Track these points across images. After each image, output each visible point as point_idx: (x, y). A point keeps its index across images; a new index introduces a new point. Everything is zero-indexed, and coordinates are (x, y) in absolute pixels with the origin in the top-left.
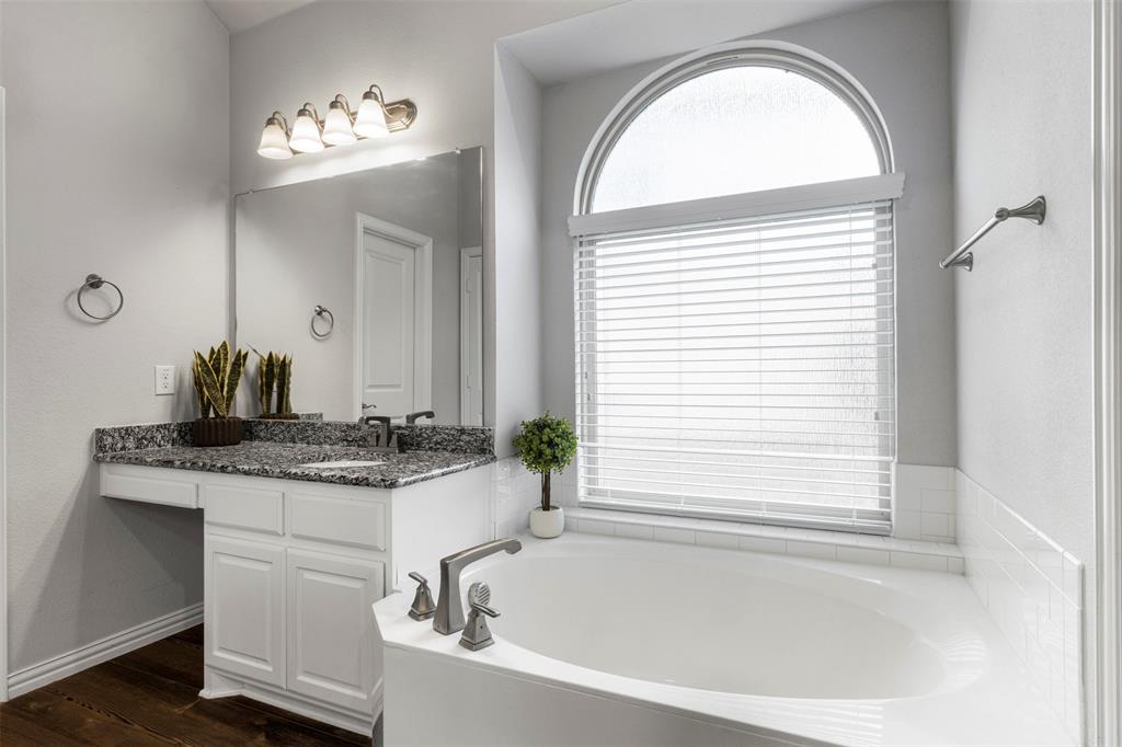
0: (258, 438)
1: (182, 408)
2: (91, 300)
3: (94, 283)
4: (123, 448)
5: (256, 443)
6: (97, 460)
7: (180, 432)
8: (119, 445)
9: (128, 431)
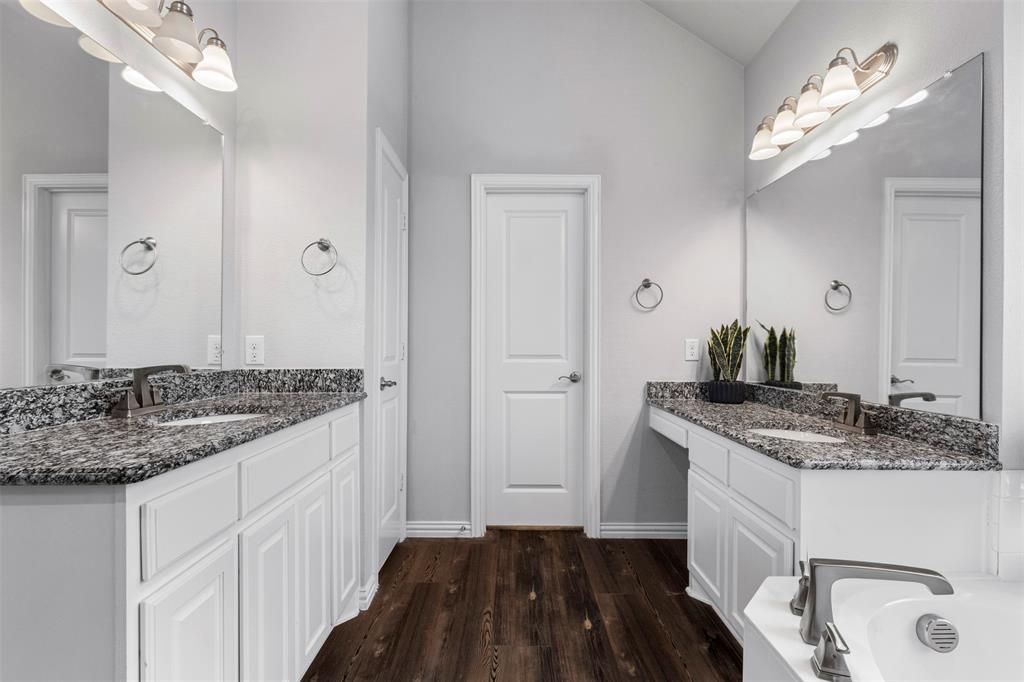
0: (758, 400)
1: (704, 372)
2: (647, 298)
3: (647, 284)
4: (662, 397)
5: (756, 405)
6: (647, 404)
7: (701, 389)
8: (660, 394)
9: (666, 385)
